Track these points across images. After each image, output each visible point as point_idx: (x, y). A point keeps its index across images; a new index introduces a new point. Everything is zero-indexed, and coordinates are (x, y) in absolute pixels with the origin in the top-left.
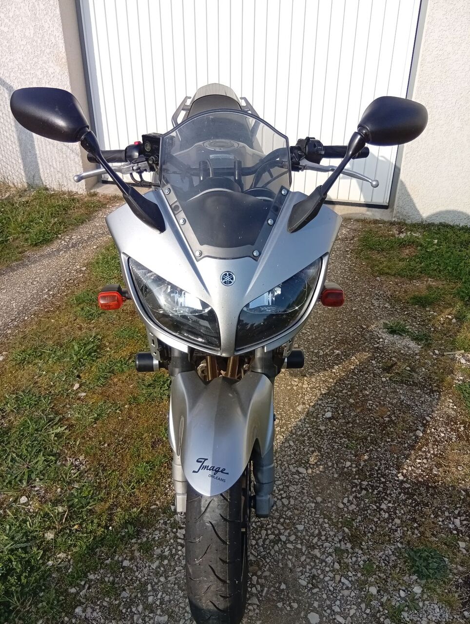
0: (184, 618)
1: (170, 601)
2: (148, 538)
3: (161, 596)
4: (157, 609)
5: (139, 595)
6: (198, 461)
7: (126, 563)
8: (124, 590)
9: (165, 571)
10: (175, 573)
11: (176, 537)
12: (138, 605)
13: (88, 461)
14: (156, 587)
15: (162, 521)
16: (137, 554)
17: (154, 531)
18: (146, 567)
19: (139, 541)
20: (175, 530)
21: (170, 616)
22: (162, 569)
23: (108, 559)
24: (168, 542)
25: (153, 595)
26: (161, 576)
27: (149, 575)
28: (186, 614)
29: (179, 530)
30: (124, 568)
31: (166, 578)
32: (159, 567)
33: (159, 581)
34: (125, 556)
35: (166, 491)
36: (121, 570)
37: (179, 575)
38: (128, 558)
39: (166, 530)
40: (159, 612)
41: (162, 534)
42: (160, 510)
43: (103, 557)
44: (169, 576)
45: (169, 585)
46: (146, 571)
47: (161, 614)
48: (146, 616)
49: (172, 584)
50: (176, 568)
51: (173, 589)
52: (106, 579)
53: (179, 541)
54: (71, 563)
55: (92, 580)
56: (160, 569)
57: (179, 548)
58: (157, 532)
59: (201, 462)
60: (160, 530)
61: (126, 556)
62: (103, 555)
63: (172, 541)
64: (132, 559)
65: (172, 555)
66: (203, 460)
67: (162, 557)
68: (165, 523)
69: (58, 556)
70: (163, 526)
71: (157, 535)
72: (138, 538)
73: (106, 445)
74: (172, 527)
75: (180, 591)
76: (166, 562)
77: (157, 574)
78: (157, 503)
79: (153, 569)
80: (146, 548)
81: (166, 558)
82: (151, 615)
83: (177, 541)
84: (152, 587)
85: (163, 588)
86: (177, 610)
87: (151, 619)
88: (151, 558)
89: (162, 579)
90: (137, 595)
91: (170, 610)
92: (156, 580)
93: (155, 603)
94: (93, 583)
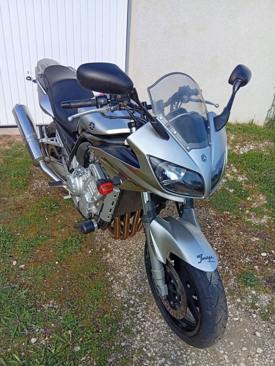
0: (172, 355)
1: (159, 350)
2: (124, 326)
3: (153, 350)
4: (156, 357)
5: (142, 356)
6: (198, 257)
7: (123, 344)
8: (133, 357)
9: (145, 338)
10: (151, 336)
11: (139, 319)
12: (145, 361)
13: (57, 302)
14: (147, 348)
15: (125, 315)
16: (125, 337)
17: (125, 321)
18: (134, 341)
19: (121, 330)
20: (135, 316)
21: (165, 357)
22: (143, 337)
23: (112, 347)
24: (136, 323)
25: (149, 352)
26: (145, 341)
27: (139, 344)
28: (171, 352)
29: (138, 315)
30: (124, 347)
31: (148, 341)
32: (141, 338)
33: (146, 344)
34: (119, 341)
35: (116, 299)
36: (123, 349)
37: (154, 336)
38: (122, 341)
39: (131, 318)
40: (158, 358)
41: (130, 321)
42: (120, 309)
43: (108, 348)
44: (149, 339)
45: (153, 343)
46: (136, 343)
47: (160, 358)
48: (153, 364)
49: (154, 342)
50: (150, 333)
51: (156, 344)
52: (119, 357)
53: (142, 320)
54: (92, 360)
55: (111, 362)
56: (142, 338)
57: (144, 323)
58: (127, 321)
59: (200, 257)
60: (127, 319)
61: (120, 340)
62: (107, 346)
63: (138, 322)
64: (124, 340)
65: (144, 328)
66: (201, 256)
67: (138, 332)
68: (127, 315)
69: (82, 360)
70: (127, 316)
71: (128, 322)
72: (120, 329)
73: (62, 289)
74: (133, 315)
75: (160, 343)
76: (142, 333)
77: (142, 341)
78: (115, 306)
79: (139, 340)
80: (127, 331)
81: (141, 331)
82: (155, 362)
83: (140, 321)
84: (146, 348)
85: (151, 346)
86: (165, 352)
87: (156, 364)
88: (133, 335)
89: (147, 342)
90: (141, 357)
91: (163, 354)
92: (144, 344)
93: (152, 355)
94: (113, 363)
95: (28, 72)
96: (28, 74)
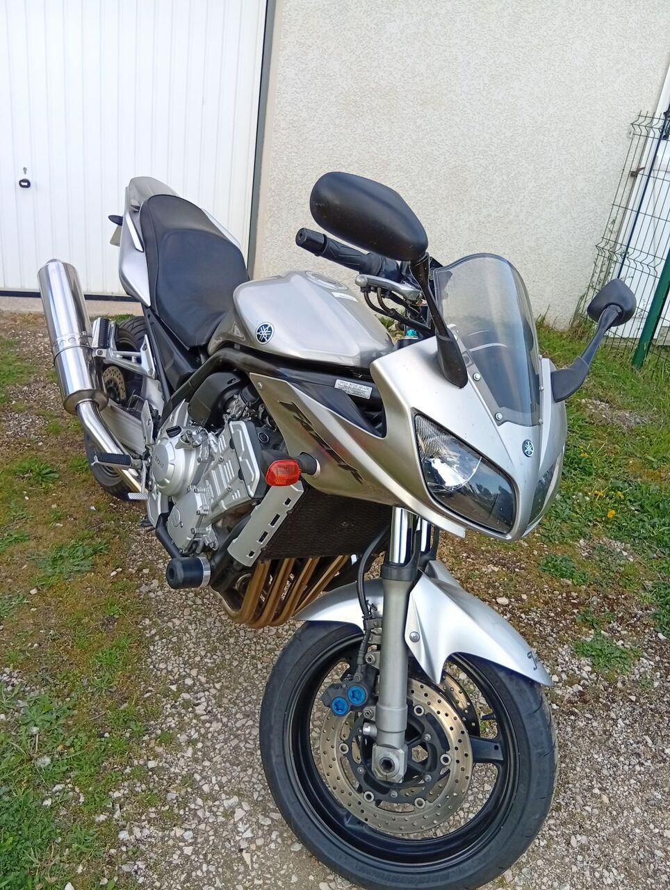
0: (256, 791)
1: (229, 781)
2: (162, 729)
3: (216, 780)
4: (220, 795)
5: (189, 790)
7: (152, 764)
8: (168, 792)
9: (204, 755)
10: (217, 751)
11: (197, 716)
12: (195, 800)
13: (20, 672)
14: (205, 774)
15: (169, 706)
16: (159, 750)
17: (165, 720)
18: (179, 760)
19: (153, 736)
20: (190, 709)
21: (239, 795)
22: (200, 753)
23: (126, 769)
24: (190, 724)
25: (206, 783)
26: (203, 761)
27: (188, 766)
28: (256, 786)
29: (197, 708)
30: (152, 770)
31: (210, 760)
32: (195, 753)
33: (204, 767)
34: (145, 757)
35: (154, 673)
36: (150, 773)
37: (223, 752)
38: (151, 758)
39: (179, 714)
40: (223, 796)
41: (176, 719)
42: (158, 695)
43: (117, 769)
44: (212, 758)
45: (219, 766)
46: (182, 762)
47: (228, 797)
48: (211, 806)
49: (221, 764)
50: (216, 746)
51: (225, 768)
52: (137, 789)
53: (203, 718)
54: (78, 791)
55: (119, 798)
56: (197, 754)
57: (208, 725)
58: (170, 719)
60: (172, 715)
61: (148, 757)
62: (115, 766)
63: (195, 721)
64: (156, 756)
65: (204, 736)
67: (191, 742)
68: (173, 707)
69: (54, 790)
70: (173, 710)
71: (172, 722)
72: (150, 734)
73: (36, 645)
74: (186, 708)
75: (235, 767)
76: (200, 745)
77: (196, 760)
78: (150, 688)
79: (189, 758)
80: (167, 739)
81: (197, 741)
82: (217, 803)
83: (200, 720)
84: (201, 774)
85: (214, 771)
86: (243, 786)
87: (218, 807)
88: (179, 747)
89: (207, 763)
90: (187, 791)
91: (236, 789)
92: (199, 768)
93: (213, 790)
94: (122, 800)
95: (25, 169)
96: (25, 173)
